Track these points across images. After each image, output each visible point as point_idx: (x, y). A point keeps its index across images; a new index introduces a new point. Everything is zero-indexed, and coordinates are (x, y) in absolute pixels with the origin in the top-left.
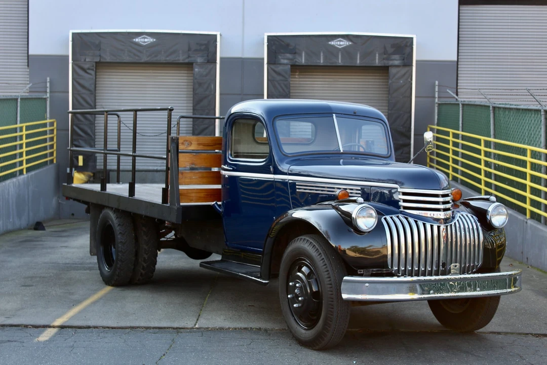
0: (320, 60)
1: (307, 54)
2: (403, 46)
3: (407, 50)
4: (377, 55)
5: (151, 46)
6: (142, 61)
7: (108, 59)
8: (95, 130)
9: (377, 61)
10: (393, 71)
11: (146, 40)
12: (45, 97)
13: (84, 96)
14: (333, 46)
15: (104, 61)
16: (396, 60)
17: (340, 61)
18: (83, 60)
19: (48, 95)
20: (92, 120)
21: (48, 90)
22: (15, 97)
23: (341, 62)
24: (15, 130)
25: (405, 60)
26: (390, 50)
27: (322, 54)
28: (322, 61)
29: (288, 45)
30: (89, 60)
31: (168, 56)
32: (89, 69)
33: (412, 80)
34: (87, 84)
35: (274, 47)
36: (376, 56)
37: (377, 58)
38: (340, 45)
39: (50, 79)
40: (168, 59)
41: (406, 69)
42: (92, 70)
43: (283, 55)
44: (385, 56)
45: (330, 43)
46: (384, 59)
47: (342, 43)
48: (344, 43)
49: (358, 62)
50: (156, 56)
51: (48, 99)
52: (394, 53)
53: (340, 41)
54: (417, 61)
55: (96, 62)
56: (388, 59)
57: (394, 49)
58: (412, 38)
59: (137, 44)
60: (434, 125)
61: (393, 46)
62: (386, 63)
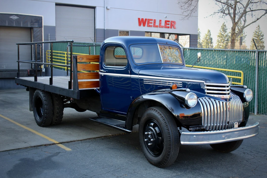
0: (6, 24)
1: (1, 21)
2: (38, 20)
3: (40, 22)
4: (29, 23)
9: (29, 25)
10: (35, 29)
14: (11, 18)
16: (36, 25)
17: (14, 25)
25: (40, 26)
27: (7, 21)
28: (7, 24)
33: (42, 33)
38: (14, 18)
41: (40, 29)
44: (32, 23)
45: (10, 17)
46: (32, 25)
48: (16, 18)
49: (22, 25)
52: (36, 22)
53: (14, 17)
54: (44, 26)
56: (33, 25)
58: (42, 17)
60: (49, 50)
61: (35, 20)
62: (33, 26)
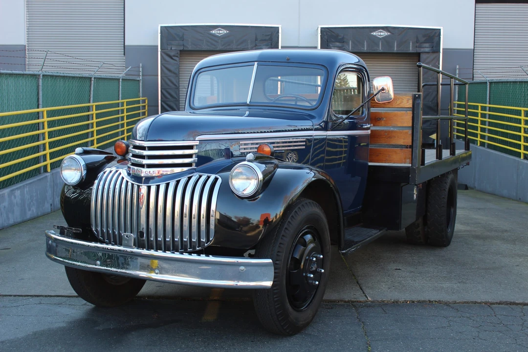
0: (364, 47)
1: (353, 42)
2: (432, 36)
3: (436, 39)
4: (411, 43)
5: (224, 37)
6: (218, 49)
7: (190, 47)
8: (179, 106)
9: (411, 48)
10: (423, 56)
11: (221, 32)
12: (138, 79)
13: (169, 78)
14: (375, 36)
15: (187, 49)
16: (426, 48)
17: (380, 49)
18: (169, 49)
19: (141, 78)
20: (177, 97)
21: (141, 74)
22: (118, 78)
23: (382, 49)
24: (118, 105)
25: (434, 48)
26: (422, 39)
27: (365, 43)
28: (365, 49)
29: (338, 36)
30: (175, 48)
31: (238, 45)
32: (174, 56)
33: (439, 64)
34: (172, 69)
35: (326, 37)
36: (410, 45)
37: (411, 46)
38: (380, 35)
39: (142, 65)
40: (238, 47)
41: (435, 55)
42: (177, 56)
43: (333, 43)
44: (417, 44)
45: (372, 33)
46: (417, 47)
47: (382, 34)
48: (384, 34)
49: (395, 49)
50: (229, 45)
51: (141, 81)
52: (425, 42)
53: (381, 32)
54: (443, 49)
55: (180, 51)
56: (420, 47)
57: (425, 38)
58: (440, 30)
59: (214, 35)
61: (424, 36)
62: (419, 50)
